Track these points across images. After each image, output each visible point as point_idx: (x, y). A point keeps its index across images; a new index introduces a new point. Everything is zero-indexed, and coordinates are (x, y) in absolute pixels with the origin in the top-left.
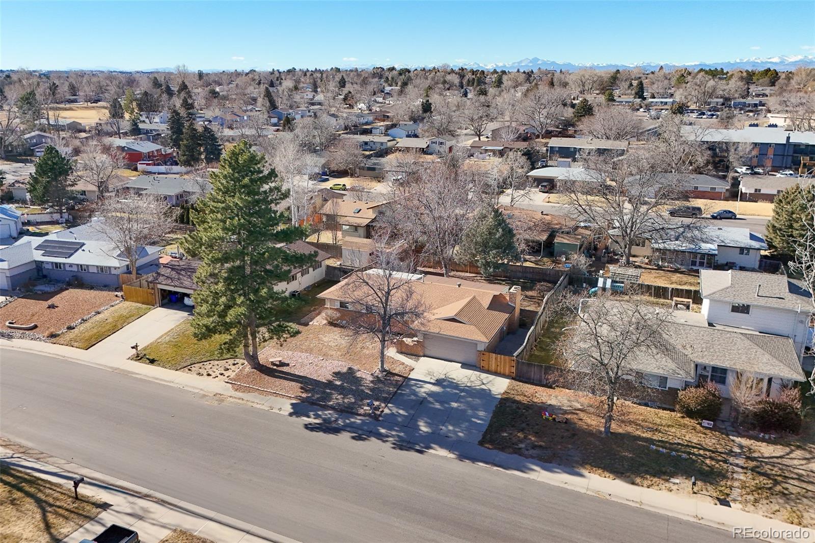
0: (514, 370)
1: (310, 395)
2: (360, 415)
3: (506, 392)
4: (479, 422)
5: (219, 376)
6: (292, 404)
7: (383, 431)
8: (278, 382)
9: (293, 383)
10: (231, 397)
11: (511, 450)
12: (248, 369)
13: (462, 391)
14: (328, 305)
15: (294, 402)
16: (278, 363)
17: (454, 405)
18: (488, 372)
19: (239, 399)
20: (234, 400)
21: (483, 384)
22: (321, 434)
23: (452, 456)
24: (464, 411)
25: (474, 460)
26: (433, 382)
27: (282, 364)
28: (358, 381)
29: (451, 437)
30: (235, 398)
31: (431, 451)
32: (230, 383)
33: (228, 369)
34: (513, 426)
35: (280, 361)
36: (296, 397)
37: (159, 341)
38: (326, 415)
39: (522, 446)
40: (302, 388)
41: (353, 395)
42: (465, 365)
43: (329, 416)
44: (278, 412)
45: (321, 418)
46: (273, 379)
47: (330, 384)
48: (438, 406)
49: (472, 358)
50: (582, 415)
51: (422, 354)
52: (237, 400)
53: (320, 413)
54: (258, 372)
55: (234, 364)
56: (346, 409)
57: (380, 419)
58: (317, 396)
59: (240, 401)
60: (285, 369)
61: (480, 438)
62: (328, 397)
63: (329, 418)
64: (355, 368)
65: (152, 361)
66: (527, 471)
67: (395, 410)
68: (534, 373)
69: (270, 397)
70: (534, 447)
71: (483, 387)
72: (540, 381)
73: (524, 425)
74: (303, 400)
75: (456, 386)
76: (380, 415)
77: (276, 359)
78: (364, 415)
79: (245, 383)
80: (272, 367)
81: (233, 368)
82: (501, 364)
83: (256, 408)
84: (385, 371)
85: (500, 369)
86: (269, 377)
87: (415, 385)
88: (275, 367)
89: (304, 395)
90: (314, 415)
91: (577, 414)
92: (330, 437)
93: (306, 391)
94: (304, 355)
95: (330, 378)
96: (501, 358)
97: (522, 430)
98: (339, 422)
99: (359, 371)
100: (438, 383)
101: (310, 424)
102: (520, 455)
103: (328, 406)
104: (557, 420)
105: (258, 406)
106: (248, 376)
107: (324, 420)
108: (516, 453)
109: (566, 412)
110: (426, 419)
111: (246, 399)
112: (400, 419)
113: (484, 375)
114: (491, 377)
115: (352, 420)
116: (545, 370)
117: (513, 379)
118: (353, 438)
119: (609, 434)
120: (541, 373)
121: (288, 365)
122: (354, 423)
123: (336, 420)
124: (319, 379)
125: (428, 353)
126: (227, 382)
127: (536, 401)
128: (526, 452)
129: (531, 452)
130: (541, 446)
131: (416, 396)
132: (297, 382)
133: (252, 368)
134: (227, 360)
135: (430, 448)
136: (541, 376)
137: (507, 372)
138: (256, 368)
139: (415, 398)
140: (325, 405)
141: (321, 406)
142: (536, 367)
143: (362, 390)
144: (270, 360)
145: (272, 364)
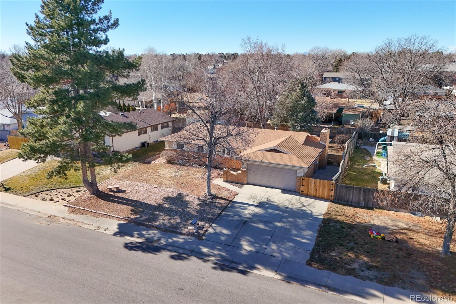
0: (332, 193)
1: (138, 216)
2: (184, 234)
3: (326, 214)
4: (304, 241)
5: (61, 200)
6: (119, 225)
7: (205, 250)
8: (112, 205)
9: (125, 206)
10: (63, 218)
11: (344, 271)
12: (88, 194)
13: (285, 212)
14: (167, 147)
15: (122, 222)
16: (115, 190)
17: (278, 224)
18: (307, 196)
19: (71, 220)
20: (66, 221)
21: (304, 206)
22: (139, 253)
23: (278, 277)
24: (287, 231)
25: (303, 281)
27: (119, 191)
28: (185, 204)
29: (276, 257)
30: (68, 219)
31: (255, 271)
32: (68, 206)
33: (71, 195)
34: (341, 245)
35: (117, 188)
36: (124, 219)
37: (21, 175)
38: (150, 235)
39: (355, 266)
40: (132, 210)
41: (179, 216)
42: (285, 191)
43: (153, 235)
44: (104, 231)
45: (144, 237)
46: (107, 203)
47: (159, 207)
48: (261, 226)
49: (291, 184)
50: (411, 234)
51: (245, 182)
52: (69, 221)
53: (144, 232)
54: (96, 197)
55: (77, 192)
56: (170, 229)
57: (204, 238)
58: (144, 217)
59: (71, 222)
60: (120, 195)
61: (308, 257)
62: (155, 218)
63: (152, 237)
64: (185, 194)
65: (7, 190)
66: (368, 297)
67: (219, 229)
68: (353, 196)
69: (101, 218)
70: (370, 268)
71: (304, 208)
72: (358, 203)
73: (352, 244)
74: (131, 221)
75: (277, 208)
76: (203, 235)
77: (114, 187)
78: (188, 234)
79: (81, 206)
80: (109, 193)
81: (75, 194)
82: (320, 189)
84: (211, 195)
85: (319, 194)
86: (105, 202)
87: (240, 207)
88: (112, 193)
89: (133, 217)
90: (138, 234)
91: (405, 234)
92: (149, 256)
93: (136, 213)
94: (140, 184)
95: (161, 202)
96: (320, 183)
97: (352, 249)
98: (162, 241)
99: (187, 195)
100: (261, 205)
101: (131, 243)
102: (355, 277)
103: (154, 226)
104: (387, 239)
105: (86, 226)
106: (85, 200)
107: (147, 239)
108: (350, 274)
109: (392, 233)
110: (248, 238)
111: (77, 220)
112: (223, 238)
113: (303, 199)
114: (311, 200)
115: (175, 239)
116: (364, 192)
117: (331, 201)
118: (172, 257)
119: (449, 254)
120: (359, 196)
121: (124, 191)
122: (177, 241)
123: (159, 239)
125: (250, 181)
126: (65, 206)
127: (359, 221)
128: (362, 274)
129: (367, 273)
130: (376, 267)
131: (240, 216)
132: (129, 205)
133: (91, 194)
134: (72, 189)
135: (255, 268)
136: (359, 199)
137: (326, 195)
138: (94, 194)
139: (239, 218)
140: (151, 225)
141: (147, 226)
142: (354, 190)
143: (189, 211)
144: (109, 187)
145: (111, 190)
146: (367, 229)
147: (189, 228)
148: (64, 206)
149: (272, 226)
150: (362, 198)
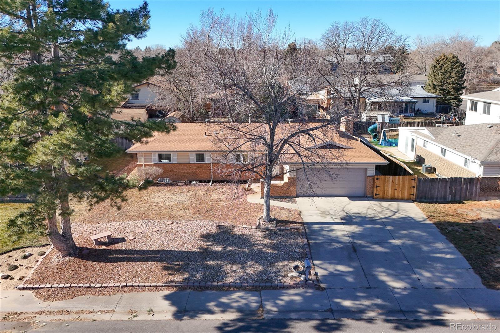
0: (414, 191)
1: (187, 275)
2: (290, 287)
3: (429, 217)
4: (448, 256)
5: (3, 281)
6: (167, 298)
7: (347, 303)
8: (121, 267)
9: (149, 264)
10: (41, 313)
13: (385, 224)
14: (141, 161)
15: (167, 292)
16: (107, 240)
17: (397, 242)
18: (384, 199)
19: (61, 312)
20: (50, 317)
21: (396, 212)
23: (480, 316)
24: (415, 249)
26: (340, 221)
27: (113, 241)
28: (243, 240)
29: (444, 287)
30: (51, 313)
32: (30, 289)
33: (16, 267)
34: (492, 252)
35: (109, 237)
36: (168, 284)
38: (237, 301)
40: (166, 268)
41: (252, 260)
42: (353, 197)
43: (244, 301)
44: (150, 317)
45: (232, 307)
46: (111, 265)
47: (205, 253)
48: (378, 248)
51: (295, 195)
52: (58, 317)
53: (224, 300)
54: (77, 260)
55: (25, 257)
56: (263, 284)
57: (323, 285)
58: (198, 276)
59: (64, 317)
60: (120, 246)
61: (478, 278)
62: (217, 273)
63: (246, 304)
64: (227, 224)
67: (331, 268)
68: (438, 190)
69: (119, 295)
71: (398, 215)
72: (445, 198)
74: (182, 287)
75: (372, 221)
76: (318, 281)
77: (102, 235)
78: (296, 286)
79: (60, 282)
80: (97, 247)
81: (25, 262)
83: (103, 322)
84: (271, 220)
85: (398, 194)
86: (102, 264)
87: (322, 229)
88: (103, 247)
89: (178, 278)
90: (217, 306)
93: (178, 271)
94: (139, 223)
95: (201, 244)
98: (269, 308)
99: (233, 227)
103: (229, 286)
105: (107, 317)
106: (60, 269)
110: (382, 270)
111: (75, 310)
112: (349, 279)
113: (385, 204)
115: (286, 298)
116: (450, 184)
117: (415, 201)
120: (446, 189)
121: (123, 240)
122: (292, 301)
123: (262, 306)
124: (185, 248)
126: (24, 289)
127: (470, 219)
131: (339, 242)
132: (152, 261)
133: (64, 257)
134: (10, 254)
135: (439, 313)
136: (446, 192)
137: (406, 195)
138: (70, 255)
139: (340, 245)
140: (224, 286)
141: (218, 288)
142: (440, 183)
143: (259, 250)
144: (94, 237)
145: (98, 242)
147: (290, 275)
148: (20, 289)
149: (386, 245)
150: (448, 191)
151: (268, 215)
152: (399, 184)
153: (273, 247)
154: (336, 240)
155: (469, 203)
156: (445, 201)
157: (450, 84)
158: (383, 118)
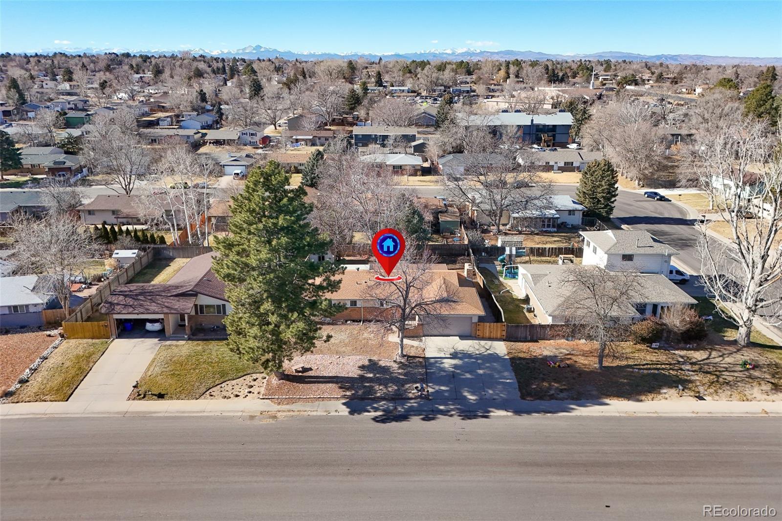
0: (504, 333)
1: (353, 392)
2: (412, 399)
3: (509, 353)
4: (508, 381)
5: (248, 394)
6: (344, 404)
7: (442, 407)
8: (314, 387)
9: (330, 385)
10: (279, 411)
11: (548, 398)
12: (275, 381)
13: (477, 358)
15: (344, 401)
16: (301, 369)
17: (481, 372)
18: (483, 339)
19: (289, 411)
20: (285, 414)
21: (488, 349)
22: (394, 424)
23: (509, 414)
24: (491, 376)
25: (529, 412)
26: (449, 356)
27: (305, 370)
28: (385, 370)
29: (497, 399)
30: (284, 411)
31: (492, 414)
32: (267, 399)
33: (252, 386)
34: (535, 378)
36: (344, 397)
37: (150, 373)
38: (382, 406)
39: (552, 392)
40: (340, 388)
41: (391, 383)
42: (463, 337)
43: (386, 406)
44: (337, 414)
45: (380, 409)
46: (308, 386)
47: (362, 378)
48: (468, 376)
49: (466, 329)
50: (574, 358)
51: (421, 334)
52: (289, 413)
53: (375, 405)
54: (288, 382)
55: (255, 380)
56: (397, 397)
57: (430, 398)
58: (360, 392)
59: (292, 413)
60: (311, 374)
61: (519, 394)
62: (371, 390)
63: (387, 408)
64: (375, 358)
65: (161, 396)
66: (571, 411)
67: (437, 388)
68: (521, 333)
69: (317, 403)
70: (562, 391)
71: (489, 352)
72: (526, 338)
73: (541, 376)
74: (352, 398)
75: (470, 356)
76: (428, 395)
77: (298, 367)
78: (416, 398)
79: (282, 395)
80: (297, 374)
81: (256, 383)
83: (313, 416)
84: (405, 356)
85: (493, 335)
86: (302, 385)
87: (436, 362)
88: (300, 374)
89: (348, 393)
90: (371, 408)
91: (570, 359)
92: (404, 425)
93: (348, 389)
94: (318, 357)
95: (360, 372)
97: (543, 380)
98: (399, 409)
99: (380, 360)
100: (454, 356)
101: (377, 417)
102: (556, 399)
103: (378, 398)
104: (561, 366)
105: (315, 413)
106: (279, 387)
107: (383, 411)
108: (552, 399)
109: (562, 360)
110: (466, 389)
111: (296, 410)
112: (446, 394)
113: (483, 342)
114: (489, 343)
115: (409, 405)
116: (529, 328)
117: (504, 340)
118: (423, 419)
119: (603, 369)
120: (526, 332)
121: (311, 369)
122: (412, 406)
123: (396, 408)
124: (350, 375)
125: (425, 333)
126: (263, 399)
127: (535, 355)
128: (559, 396)
129: (562, 395)
130: (565, 389)
131: (445, 371)
132: (332, 383)
133: (279, 380)
134: (244, 378)
135: (489, 412)
136: (526, 334)
137: (499, 336)
138: (282, 379)
139: (445, 374)
140: (375, 398)
141: (371, 399)
142: (522, 328)
143: (395, 376)
144: (294, 368)
145: (297, 371)
146: (545, 360)
147: (412, 392)
148: (261, 399)
149: (475, 374)
150: (528, 333)
151: (402, 352)
152: (494, 329)
153: (405, 375)
154: (443, 370)
155: (541, 342)
156: (525, 340)
157: (600, 193)
158: (511, 251)
